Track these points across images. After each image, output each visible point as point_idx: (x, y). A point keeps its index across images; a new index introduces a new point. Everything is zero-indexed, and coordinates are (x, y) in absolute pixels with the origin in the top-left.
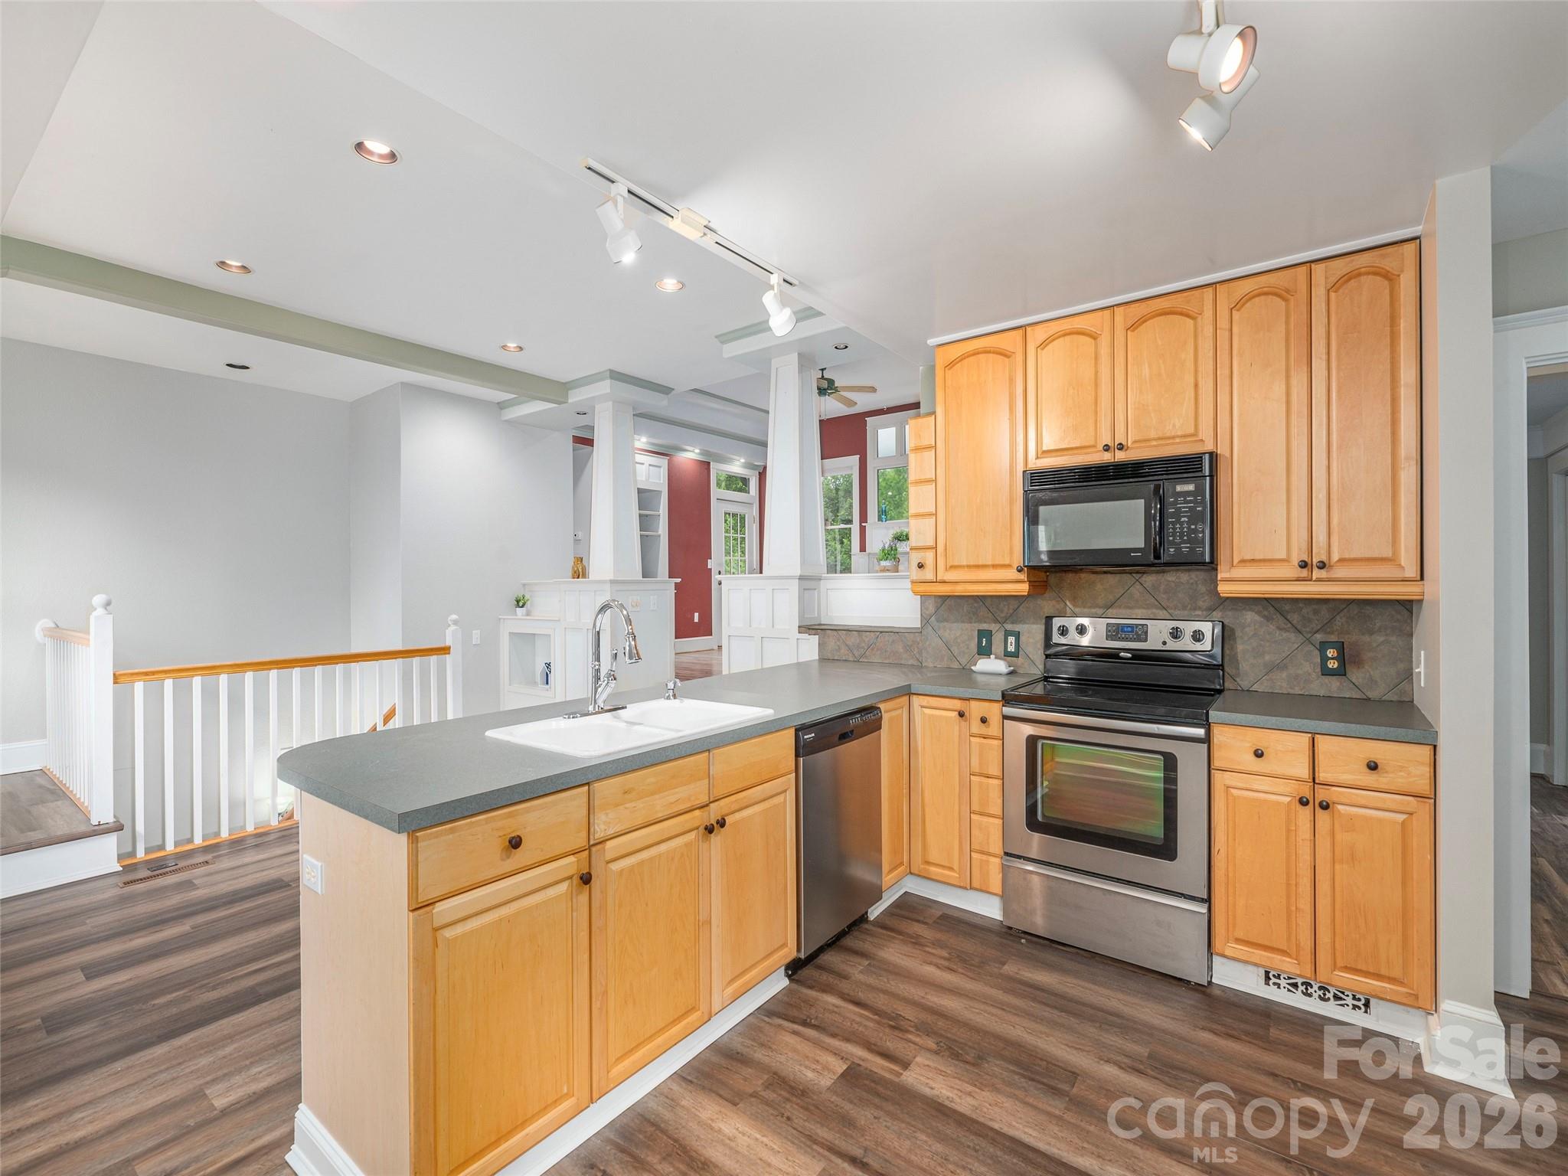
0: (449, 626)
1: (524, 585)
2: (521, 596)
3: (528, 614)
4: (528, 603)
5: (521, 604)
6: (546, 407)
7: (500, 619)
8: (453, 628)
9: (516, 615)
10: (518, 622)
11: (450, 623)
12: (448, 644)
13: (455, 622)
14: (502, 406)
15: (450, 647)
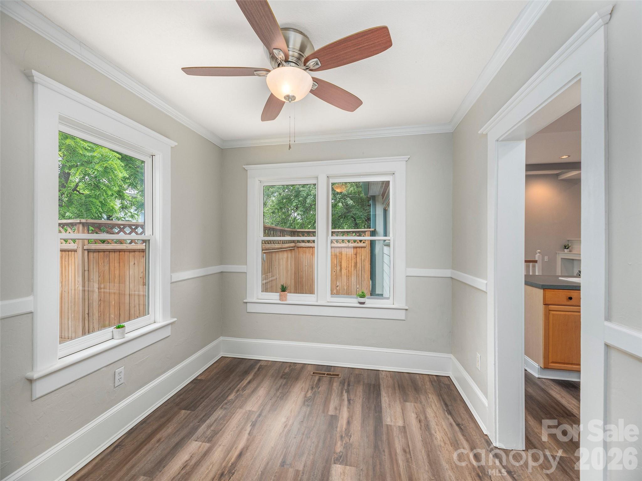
0: (537, 254)
1: (568, 240)
2: (566, 244)
3: (570, 251)
4: (571, 247)
5: (567, 247)
6: (578, 173)
7: (557, 253)
8: (538, 254)
9: (564, 252)
10: (566, 254)
11: (537, 253)
12: (537, 259)
13: (539, 253)
14: (557, 175)
15: (537, 261)
